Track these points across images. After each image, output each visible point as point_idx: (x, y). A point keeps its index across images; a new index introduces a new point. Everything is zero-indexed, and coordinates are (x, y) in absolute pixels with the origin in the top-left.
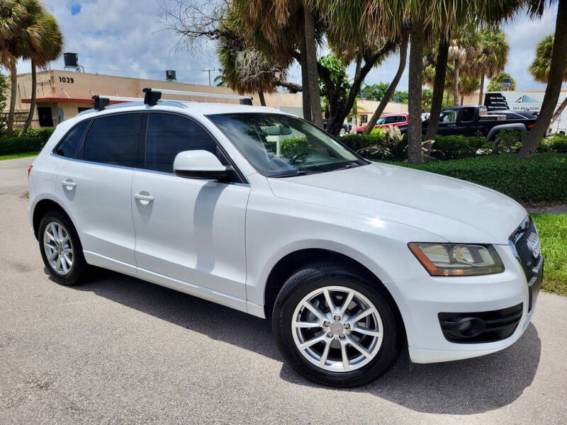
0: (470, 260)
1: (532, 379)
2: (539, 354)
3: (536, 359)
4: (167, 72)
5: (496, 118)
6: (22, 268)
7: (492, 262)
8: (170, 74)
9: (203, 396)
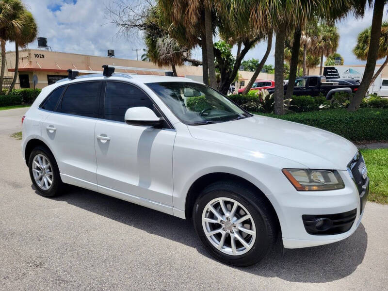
0: (322, 180)
1: (362, 258)
2: (367, 243)
3: (365, 246)
4: (108, 51)
5: (332, 84)
6: (16, 186)
7: (336, 182)
8: (110, 52)
9: (146, 271)
